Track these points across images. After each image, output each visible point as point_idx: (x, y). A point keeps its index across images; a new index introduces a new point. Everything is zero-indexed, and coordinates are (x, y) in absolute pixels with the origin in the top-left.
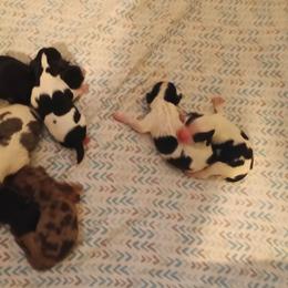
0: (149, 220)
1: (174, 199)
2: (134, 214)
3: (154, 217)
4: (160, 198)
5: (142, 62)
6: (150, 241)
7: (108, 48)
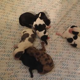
0: (67, 61)
1: (74, 55)
2: (62, 59)
3: (68, 60)
4: (70, 55)
5: (65, 16)
6: (67, 67)
7: (55, 12)
